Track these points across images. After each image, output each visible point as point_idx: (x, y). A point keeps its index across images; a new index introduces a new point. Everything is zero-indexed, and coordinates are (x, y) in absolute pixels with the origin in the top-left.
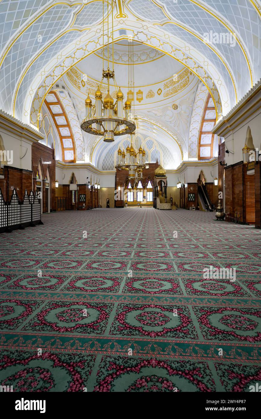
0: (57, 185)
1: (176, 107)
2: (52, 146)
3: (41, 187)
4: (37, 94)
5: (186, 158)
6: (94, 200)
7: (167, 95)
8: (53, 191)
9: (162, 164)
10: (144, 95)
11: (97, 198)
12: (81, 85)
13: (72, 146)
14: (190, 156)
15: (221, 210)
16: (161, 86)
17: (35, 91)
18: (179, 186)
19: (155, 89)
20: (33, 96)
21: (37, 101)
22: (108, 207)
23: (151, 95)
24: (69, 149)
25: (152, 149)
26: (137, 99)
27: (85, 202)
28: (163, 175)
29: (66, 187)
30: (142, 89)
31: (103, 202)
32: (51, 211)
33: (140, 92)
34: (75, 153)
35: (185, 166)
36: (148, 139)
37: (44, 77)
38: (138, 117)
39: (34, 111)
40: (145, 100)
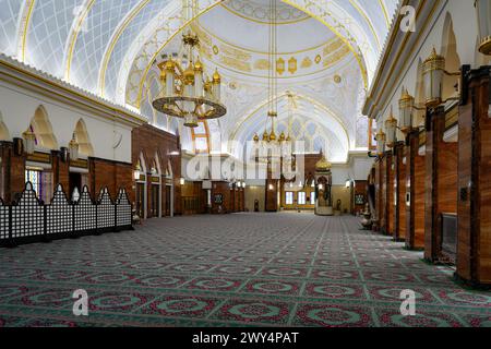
0: (182, 182)
1: (339, 80)
2: (177, 131)
3: (160, 183)
4: (134, 65)
5: (353, 148)
6: (236, 201)
7: (328, 62)
8: (178, 189)
9: (327, 155)
10: (298, 65)
11: (243, 199)
12: (212, 53)
13: (204, 132)
14: (357, 144)
15: (368, 217)
16: (320, 51)
17: (131, 62)
18: (348, 184)
19: (312, 55)
20: (129, 68)
21: (135, 75)
22: (256, 210)
23: (307, 63)
24: (201, 136)
25: (315, 136)
26: (290, 70)
27: (221, 204)
28: (324, 170)
29: (198, 184)
30: (296, 56)
31: (250, 204)
32: (175, 214)
33: (293, 60)
34: (208, 141)
35: (352, 157)
36: (308, 122)
37: (142, 44)
38: (292, 93)
39: (130, 87)
40: (300, 71)
